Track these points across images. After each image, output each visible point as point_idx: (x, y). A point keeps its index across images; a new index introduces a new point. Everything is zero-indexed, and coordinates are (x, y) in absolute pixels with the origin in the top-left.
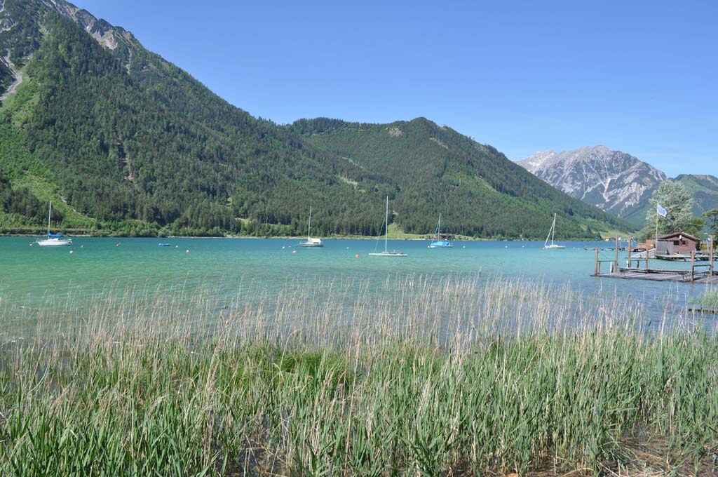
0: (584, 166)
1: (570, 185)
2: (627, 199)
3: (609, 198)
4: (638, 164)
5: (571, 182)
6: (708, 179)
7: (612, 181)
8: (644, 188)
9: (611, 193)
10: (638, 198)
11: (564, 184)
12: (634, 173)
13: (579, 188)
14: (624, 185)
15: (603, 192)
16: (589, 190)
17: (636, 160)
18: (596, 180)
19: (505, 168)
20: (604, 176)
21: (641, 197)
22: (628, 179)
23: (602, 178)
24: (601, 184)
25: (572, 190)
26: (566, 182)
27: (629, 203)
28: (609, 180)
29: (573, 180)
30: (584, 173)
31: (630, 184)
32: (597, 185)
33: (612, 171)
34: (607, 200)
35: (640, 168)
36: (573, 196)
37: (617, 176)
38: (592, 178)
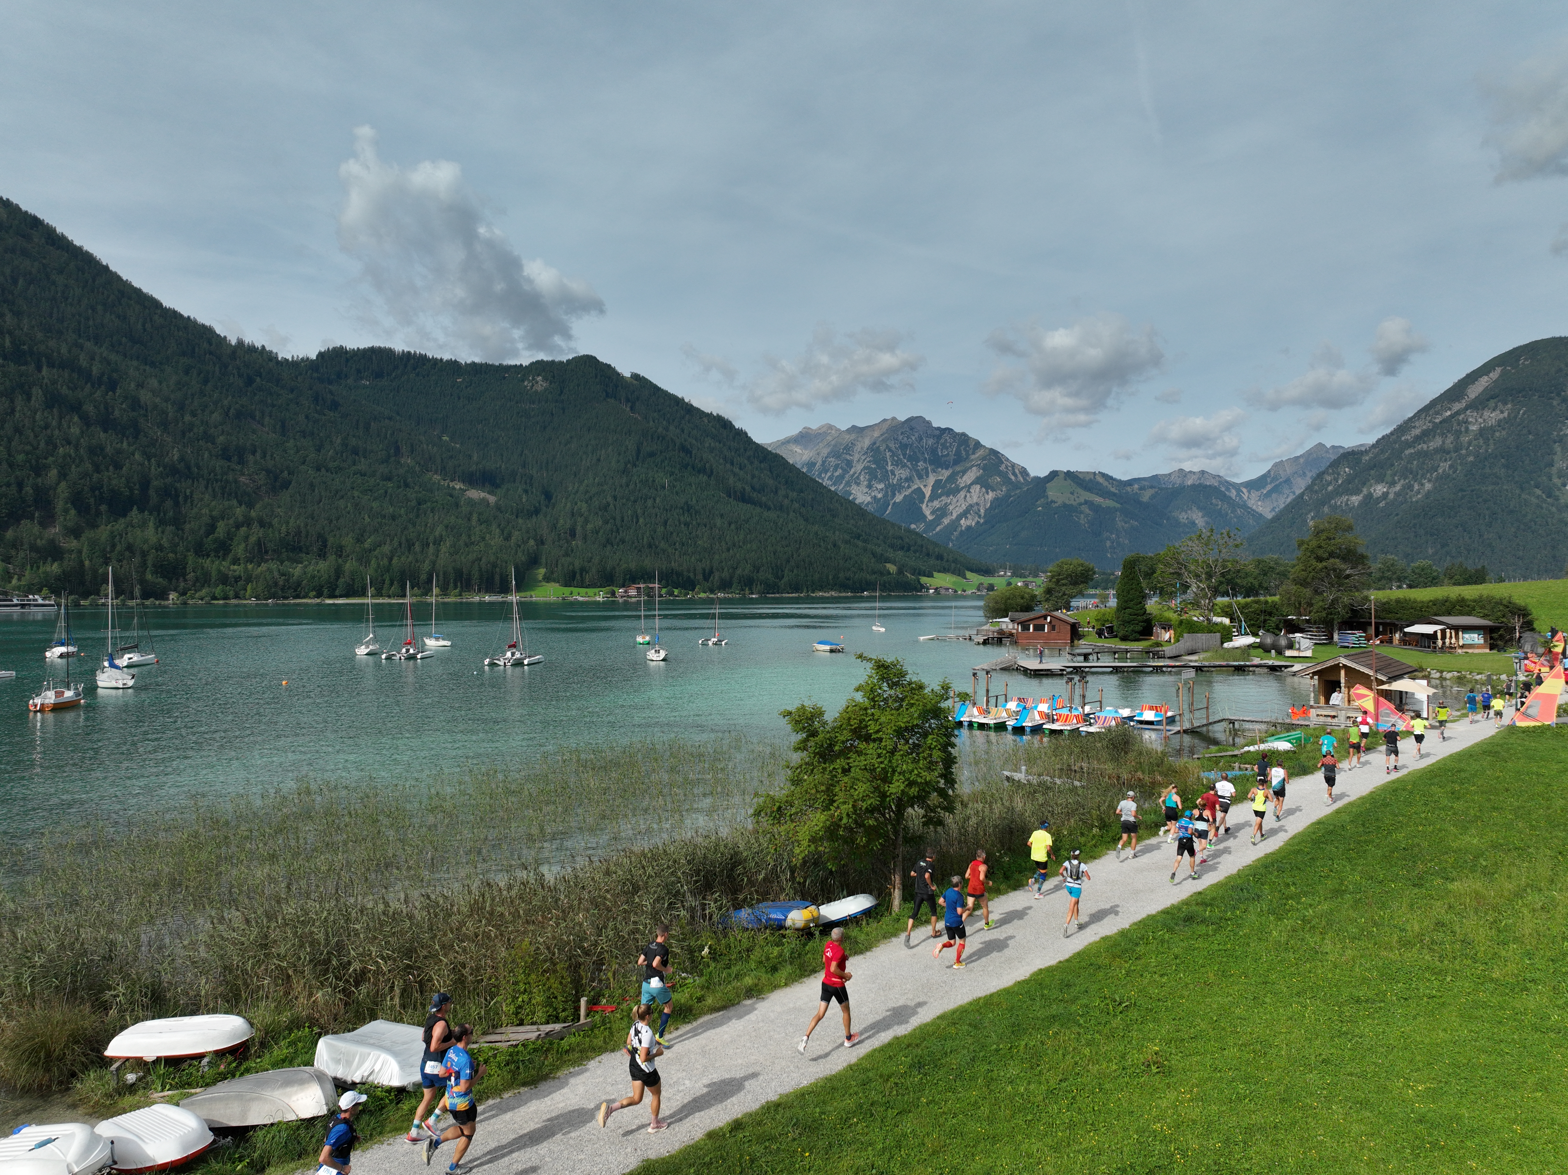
0: (888, 454)
1: (866, 490)
2: (964, 514)
3: (932, 513)
4: (980, 453)
5: (866, 483)
6: (1100, 480)
7: (937, 484)
8: (991, 495)
9: (936, 504)
10: (982, 511)
11: (854, 487)
12: (974, 468)
13: (880, 496)
14: (957, 490)
15: (923, 503)
16: (899, 498)
17: (978, 445)
18: (909, 479)
19: (749, 458)
20: (923, 473)
21: (986, 510)
22: (964, 478)
23: (920, 477)
24: (919, 488)
25: (869, 499)
26: (858, 484)
27: (969, 523)
28: (931, 480)
29: (870, 481)
30: (890, 468)
31: (968, 488)
32: (910, 490)
33: (938, 462)
34: (930, 518)
35: (984, 459)
36: (870, 509)
37: (945, 474)
38: (903, 476)
